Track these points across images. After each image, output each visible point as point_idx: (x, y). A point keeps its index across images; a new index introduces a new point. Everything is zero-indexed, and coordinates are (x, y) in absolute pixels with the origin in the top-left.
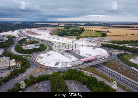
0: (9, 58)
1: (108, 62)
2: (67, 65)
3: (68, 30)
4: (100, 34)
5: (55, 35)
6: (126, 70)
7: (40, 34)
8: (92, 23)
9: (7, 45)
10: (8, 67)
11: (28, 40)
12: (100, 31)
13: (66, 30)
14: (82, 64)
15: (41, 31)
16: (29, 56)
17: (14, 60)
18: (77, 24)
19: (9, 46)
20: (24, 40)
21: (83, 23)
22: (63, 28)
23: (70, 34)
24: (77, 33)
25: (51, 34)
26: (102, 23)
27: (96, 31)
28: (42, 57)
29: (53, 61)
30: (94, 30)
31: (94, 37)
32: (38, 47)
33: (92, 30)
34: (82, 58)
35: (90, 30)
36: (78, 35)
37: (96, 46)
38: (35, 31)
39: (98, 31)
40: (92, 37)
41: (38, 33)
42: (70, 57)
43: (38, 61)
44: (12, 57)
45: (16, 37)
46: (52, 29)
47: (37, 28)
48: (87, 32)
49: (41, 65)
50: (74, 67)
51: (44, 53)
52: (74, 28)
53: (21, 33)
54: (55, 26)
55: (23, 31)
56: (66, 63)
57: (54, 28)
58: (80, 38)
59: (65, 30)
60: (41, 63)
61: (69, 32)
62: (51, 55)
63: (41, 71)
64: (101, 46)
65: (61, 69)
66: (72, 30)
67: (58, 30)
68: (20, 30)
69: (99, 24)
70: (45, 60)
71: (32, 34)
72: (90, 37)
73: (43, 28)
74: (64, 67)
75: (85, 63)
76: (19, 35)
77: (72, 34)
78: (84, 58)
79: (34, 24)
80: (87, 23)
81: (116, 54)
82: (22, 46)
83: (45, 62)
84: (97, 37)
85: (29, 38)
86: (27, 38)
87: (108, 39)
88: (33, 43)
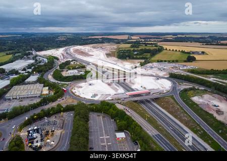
0: (43, 85)
2: (107, 97)
3: (136, 49)
4: (185, 57)
5: (113, 57)
7: (93, 55)
8: (187, 36)
9: (45, 69)
10: (39, 95)
11: (72, 63)
12: (189, 51)
13: (132, 49)
15: (95, 50)
16: (66, 84)
17: (47, 88)
18: (161, 37)
19: (47, 71)
20: (68, 63)
21: (171, 36)
22: (130, 45)
23: (135, 57)
24: (148, 55)
25: (108, 55)
27: (183, 52)
28: (81, 87)
29: (92, 91)
30: (179, 51)
31: (173, 62)
32: (82, 73)
33: (176, 51)
34: (133, 90)
35: (173, 50)
36: (147, 59)
38: (86, 50)
39: (186, 51)
40: (169, 62)
41: (90, 53)
42: (116, 89)
43: (74, 91)
44: (46, 84)
45: (60, 58)
46: (112, 47)
47: (92, 45)
48: (165, 54)
49: (76, 95)
50: (112, 100)
52: (146, 46)
53: (67, 53)
54: (118, 42)
55: (70, 50)
56: (106, 95)
57: (115, 46)
59: (130, 50)
60: (77, 94)
61: (136, 53)
62: (94, 85)
64: (169, 77)
65: (97, 101)
66: (142, 50)
67: (121, 49)
68: (67, 47)
69: (201, 38)
70: (83, 90)
71: (81, 55)
72: (165, 61)
73: (100, 45)
74: (101, 99)
75: (132, 97)
76: (63, 55)
77: (138, 57)
79: (90, 37)
80: (179, 36)
81: (182, 89)
82: (63, 71)
83: (81, 92)
84: (177, 61)
85: (75, 60)
86: (72, 61)
87: (191, 66)
88: (78, 68)
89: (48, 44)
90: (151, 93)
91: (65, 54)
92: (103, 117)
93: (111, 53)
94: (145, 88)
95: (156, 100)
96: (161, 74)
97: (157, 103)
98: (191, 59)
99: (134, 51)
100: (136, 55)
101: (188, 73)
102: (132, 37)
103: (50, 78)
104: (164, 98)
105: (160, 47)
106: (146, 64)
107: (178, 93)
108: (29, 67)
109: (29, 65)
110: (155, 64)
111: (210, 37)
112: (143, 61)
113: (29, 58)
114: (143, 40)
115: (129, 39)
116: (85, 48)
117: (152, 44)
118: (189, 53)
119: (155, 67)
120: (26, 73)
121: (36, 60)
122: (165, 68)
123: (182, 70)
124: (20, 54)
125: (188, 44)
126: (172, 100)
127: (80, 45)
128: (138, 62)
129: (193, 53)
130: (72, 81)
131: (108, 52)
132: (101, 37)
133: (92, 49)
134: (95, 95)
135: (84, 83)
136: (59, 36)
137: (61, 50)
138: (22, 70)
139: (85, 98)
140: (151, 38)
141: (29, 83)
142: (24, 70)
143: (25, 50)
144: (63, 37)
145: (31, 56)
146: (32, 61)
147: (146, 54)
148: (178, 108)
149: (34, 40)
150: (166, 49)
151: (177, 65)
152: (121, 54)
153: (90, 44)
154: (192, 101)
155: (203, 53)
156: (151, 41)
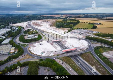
0: (11, 46)
1: (84, 53)
3: (65, 22)
4: (92, 26)
5: (53, 27)
6: (95, 62)
7: (43, 26)
8: (90, 15)
9: (15, 35)
10: (8, 53)
11: (31, 30)
12: (93, 23)
13: (64, 22)
14: (61, 54)
15: (43, 23)
16: (26, 45)
17: (14, 47)
18: (77, 15)
19: (17, 35)
20: (29, 30)
21: (82, 15)
22: (62, 20)
23: (65, 26)
24: (72, 25)
25: (51, 26)
26: (99, 15)
27: (90, 23)
28: (35, 47)
29: (41, 50)
30: (88, 23)
31: (86, 29)
32: (36, 37)
33: (86, 23)
34: (66, 48)
35: (85, 22)
36: (72, 27)
37: (82, 38)
38: (39, 23)
39: (91, 23)
40: (83, 29)
41: (41, 25)
42: (56, 47)
43: (30, 49)
44: (13, 45)
45: (25, 27)
46: (53, 21)
47: (42, 20)
48: (81, 24)
49: (31, 53)
50: (54, 56)
51: (38, 43)
52: (70, 20)
54: (56, 18)
55: (30, 23)
56: (50, 52)
57: (54, 21)
58: (73, 30)
59: (62, 23)
60: (32, 51)
61: (65, 24)
62: (43, 44)
63: (29, 58)
64: (86, 39)
65: (44, 57)
66: (69, 22)
67: (57, 22)
68: (29, 21)
69: (97, 16)
70: (36, 49)
71: (37, 26)
72: (81, 29)
73: (47, 20)
74: (47, 56)
76: (27, 26)
77: (67, 26)
78: (67, 48)
79: (41, 16)
80: (86, 15)
81: (95, 47)
82: (25, 35)
83: (35, 50)
84: (88, 29)
85: (32, 29)
86: (31, 29)
87: (96, 31)
88: (34, 33)
89: (19, 20)
90: (77, 50)
91: (28, 25)
92: (48, 70)
93: (52, 24)
94: (73, 46)
95: (81, 55)
96: (81, 36)
97: (81, 57)
98: (95, 27)
99: (65, 23)
100: (66, 25)
101: (96, 36)
102: (63, 16)
103: (17, 40)
104: (85, 53)
105: (78, 21)
106: (72, 30)
107: (93, 49)
108: (7, 33)
109: (7, 32)
110: (76, 30)
111: (101, 15)
112: (70, 29)
113: (8, 28)
114: (68, 17)
115: (61, 17)
116: (39, 21)
117: (73, 19)
118: (93, 24)
119: (77, 32)
120: (4, 37)
121: (12, 29)
122: (82, 33)
123: (92, 34)
124: (3, 25)
125: (91, 19)
126: (91, 55)
127: (36, 20)
128: (67, 30)
129: (95, 24)
130: (30, 42)
131: (51, 24)
132: (47, 16)
133: (42, 22)
134: (43, 52)
135: (37, 44)
136: (26, 15)
137: (26, 23)
138: (2, 35)
139: (37, 55)
140: (72, 16)
141: (4, 44)
142: (4, 35)
143: (6, 23)
144: (28, 16)
145: (9, 27)
146: (9, 30)
147: (71, 25)
148: (96, 61)
149: (12, 18)
150: (81, 22)
151: (88, 31)
152: (58, 25)
153: (41, 19)
154: (103, 56)
155: (100, 24)
156: (72, 18)
